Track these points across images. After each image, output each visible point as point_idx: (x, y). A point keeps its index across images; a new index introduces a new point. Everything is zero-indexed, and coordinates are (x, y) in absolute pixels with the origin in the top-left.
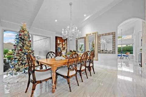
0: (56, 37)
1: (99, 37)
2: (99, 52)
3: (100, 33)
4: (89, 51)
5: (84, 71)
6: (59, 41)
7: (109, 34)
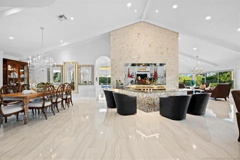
0: (4, 59)
1: (79, 67)
2: (79, 84)
3: (80, 64)
4: (67, 83)
5: (61, 103)
6: (9, 66)
7: (89, 66)
